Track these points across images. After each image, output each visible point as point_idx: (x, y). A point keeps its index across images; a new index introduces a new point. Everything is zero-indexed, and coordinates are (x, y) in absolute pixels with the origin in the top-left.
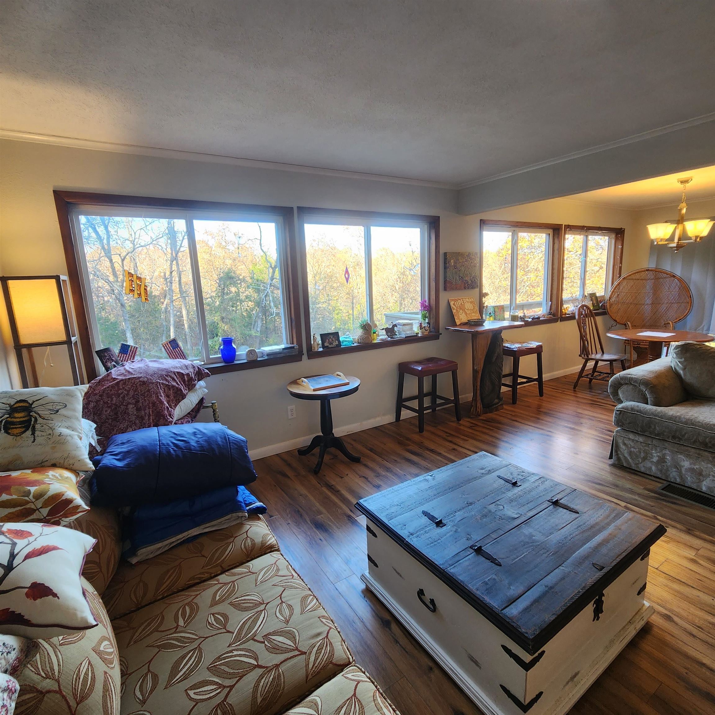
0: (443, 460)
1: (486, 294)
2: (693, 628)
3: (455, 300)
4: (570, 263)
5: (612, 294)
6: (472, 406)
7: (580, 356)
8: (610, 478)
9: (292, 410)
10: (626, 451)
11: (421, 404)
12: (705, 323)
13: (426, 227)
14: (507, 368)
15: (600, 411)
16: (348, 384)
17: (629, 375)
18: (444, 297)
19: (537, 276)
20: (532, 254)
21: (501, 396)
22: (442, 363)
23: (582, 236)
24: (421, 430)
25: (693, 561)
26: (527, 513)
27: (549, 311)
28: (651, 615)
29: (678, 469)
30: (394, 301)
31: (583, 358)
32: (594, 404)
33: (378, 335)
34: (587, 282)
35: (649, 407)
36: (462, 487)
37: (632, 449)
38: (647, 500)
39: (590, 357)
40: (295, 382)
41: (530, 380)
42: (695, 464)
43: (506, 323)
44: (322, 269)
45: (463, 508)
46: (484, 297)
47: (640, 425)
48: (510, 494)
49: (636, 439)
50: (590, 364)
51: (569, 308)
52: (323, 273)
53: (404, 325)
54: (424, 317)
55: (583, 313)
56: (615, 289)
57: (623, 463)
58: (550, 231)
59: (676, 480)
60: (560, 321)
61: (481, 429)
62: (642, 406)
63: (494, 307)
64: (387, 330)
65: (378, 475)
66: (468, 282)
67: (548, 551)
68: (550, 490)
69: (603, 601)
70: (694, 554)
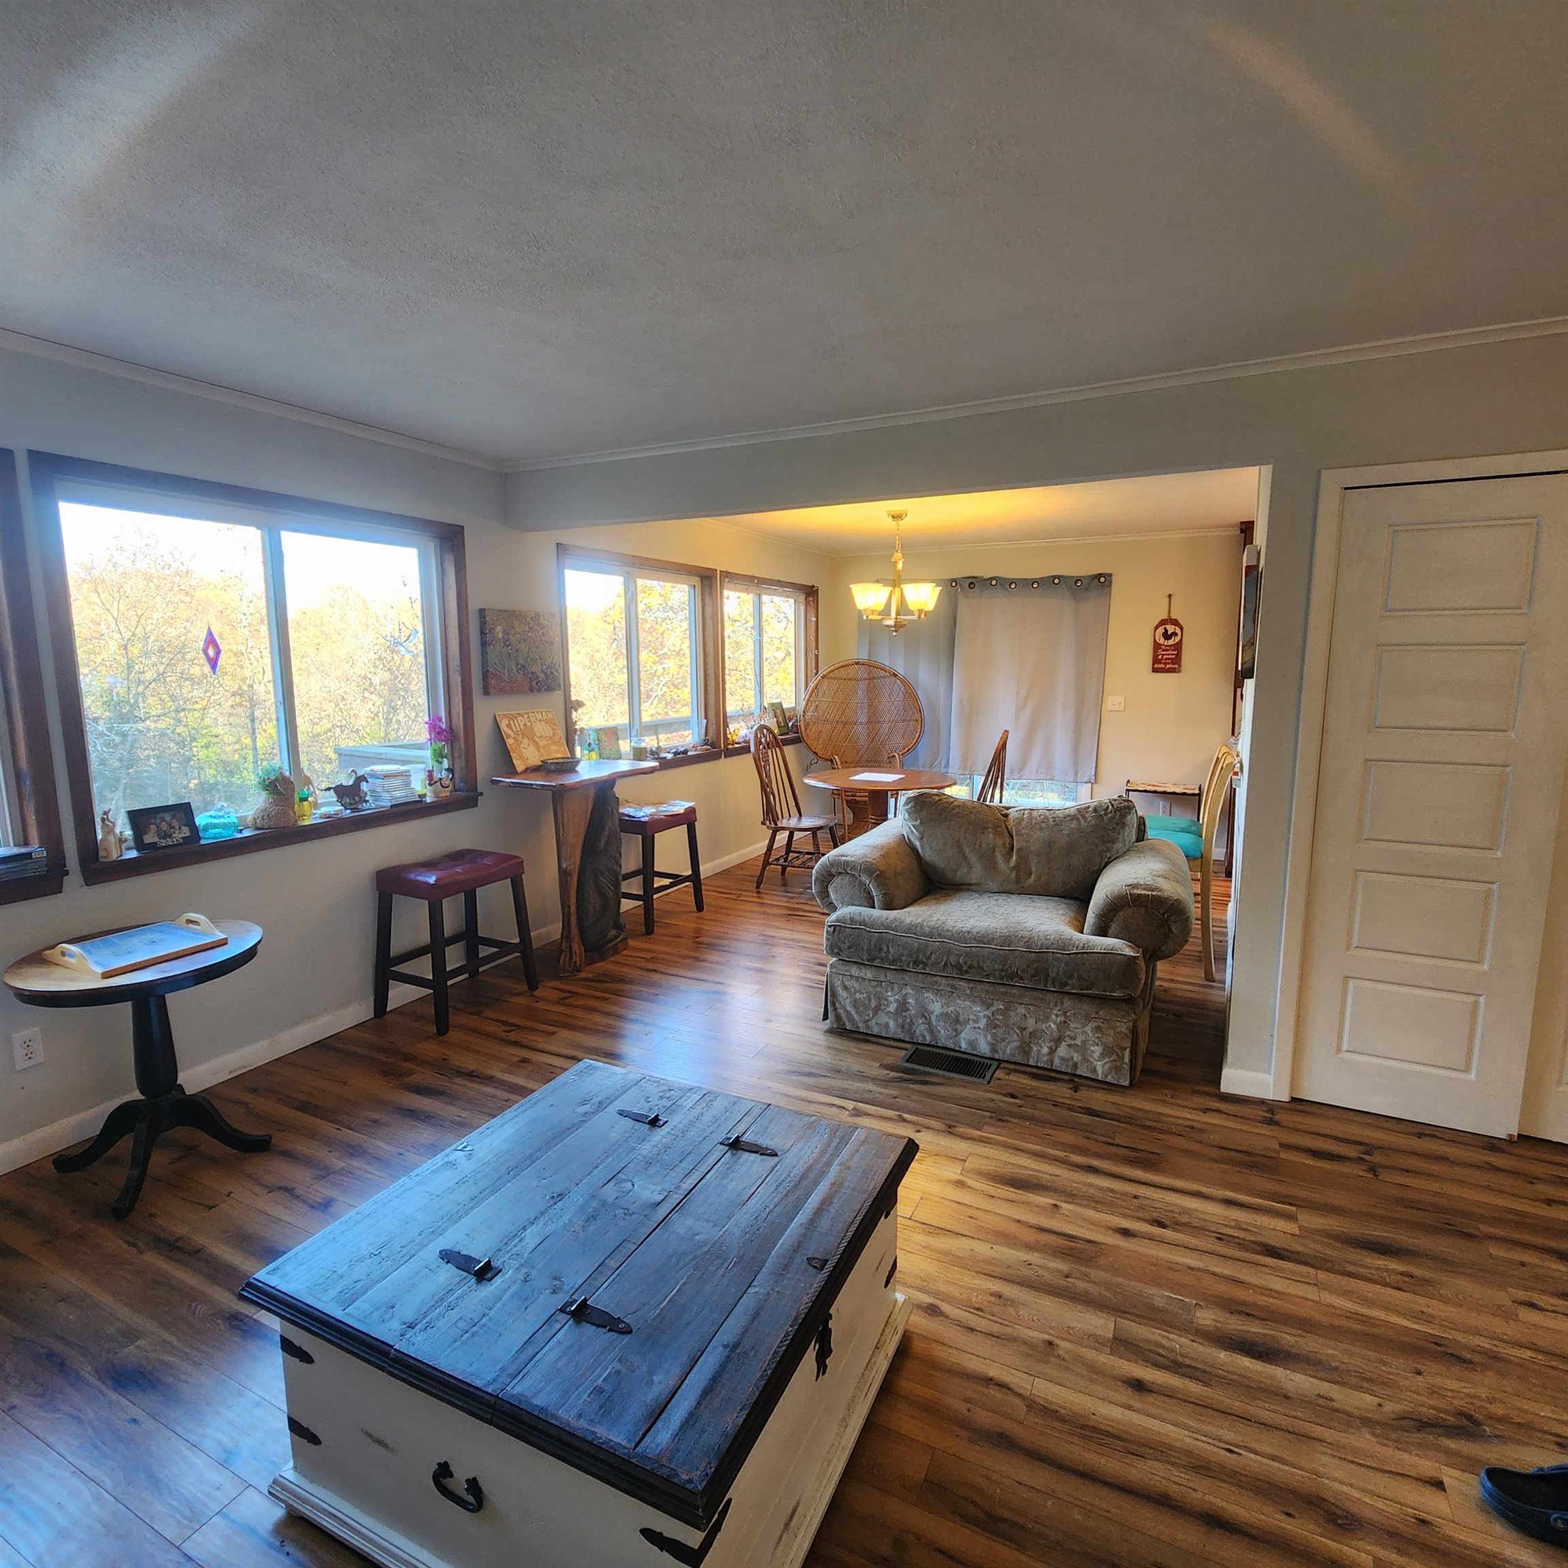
0: (499, 1093)
1: (580, 704)
2: (968, 1314)
3: (512, 717)
4: (737, 643)
5: (807, 704)
6: (561, 951)
7: (763, 823)
8: (825, 1057)
9: (27, 1044)
10: (848, 1000)
11: (439, 964)
12: (942, 755)
13: (432, 547)
14: (631, 860)
15: (802, 928)
16: (223, 943)
17: (843, 856)
18: (484, 709)
19: (681, 666)
20: (668, 622)
21: (622, 921)
22: (487, 861)
23: (751, 596)
24: (443, 1028)
25: (960, 1184)
26: (681, 1184)
27: (703, 738)
28: (910, 1316)
29: (926, 1018)
30: (369, 714)
31: (768, 827)
32: (793, 915)
33: (316, 805)
34: (767, 679)
35: (878, 913)
36: (537, 1159)
37: (858, 996)
38: (886, 1087)
39: (779, 824)
40: (37, 959)
41: (677, 879)
42: (947, 1005)
43: (624, 766)
44: (148, 628)
45: (542, 1213)
46: (576, 711)
47: (865, 948)
48: (646, 1149)
49: (862, 975)
50: (782, 837)
51: (740, 731)
52: (153, 638)
53: (386, 776)
54: (439, 756)
55: (763, 740)
56: (810, 696)
57: (844, 1024)
58: (696, 581)
59: (925, 1040)
60: (725, 757)
61: (581, 1001)
62: (866, 911)
63: (598, 731)
64: (341, 791)
65: (325, 1173)
66: (538, 677)
67: (724, 1262)
68: (723, 1118)
69: (830, 1329)
70: (959, 1172)
